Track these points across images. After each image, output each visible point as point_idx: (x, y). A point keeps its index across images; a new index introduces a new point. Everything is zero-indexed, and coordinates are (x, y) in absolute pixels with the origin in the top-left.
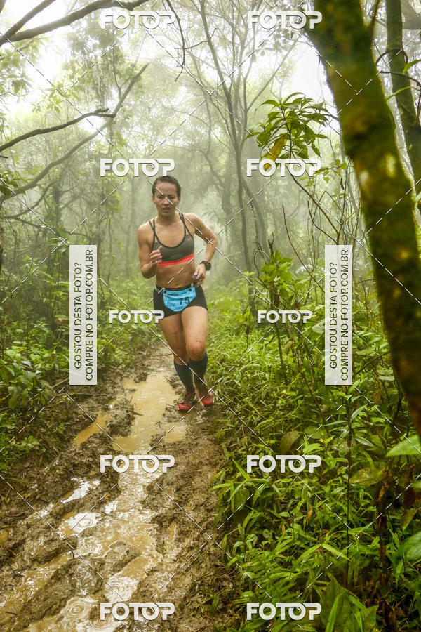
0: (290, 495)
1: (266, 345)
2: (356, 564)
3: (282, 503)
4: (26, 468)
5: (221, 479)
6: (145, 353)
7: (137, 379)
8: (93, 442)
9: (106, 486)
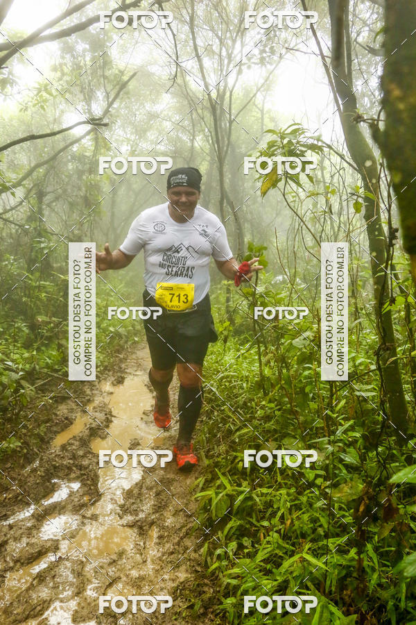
0: (269, 504)
1: (242, 354)
2: (335, 574)
3: (260, 512)
4: (7, 469)
5: (201, 486)
6: (121, 356)
7: (115, 382)
8: (72, 444)
9: (86, 489)
